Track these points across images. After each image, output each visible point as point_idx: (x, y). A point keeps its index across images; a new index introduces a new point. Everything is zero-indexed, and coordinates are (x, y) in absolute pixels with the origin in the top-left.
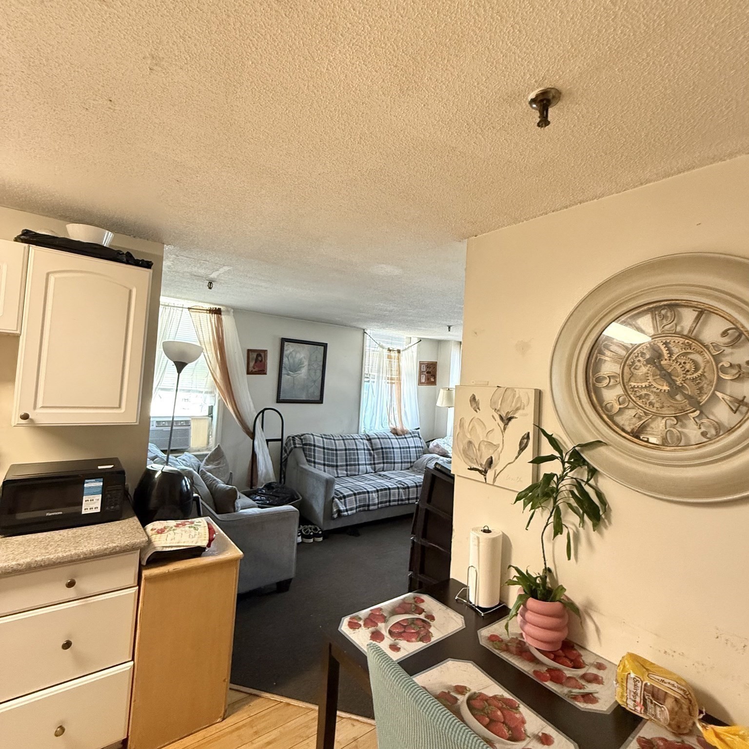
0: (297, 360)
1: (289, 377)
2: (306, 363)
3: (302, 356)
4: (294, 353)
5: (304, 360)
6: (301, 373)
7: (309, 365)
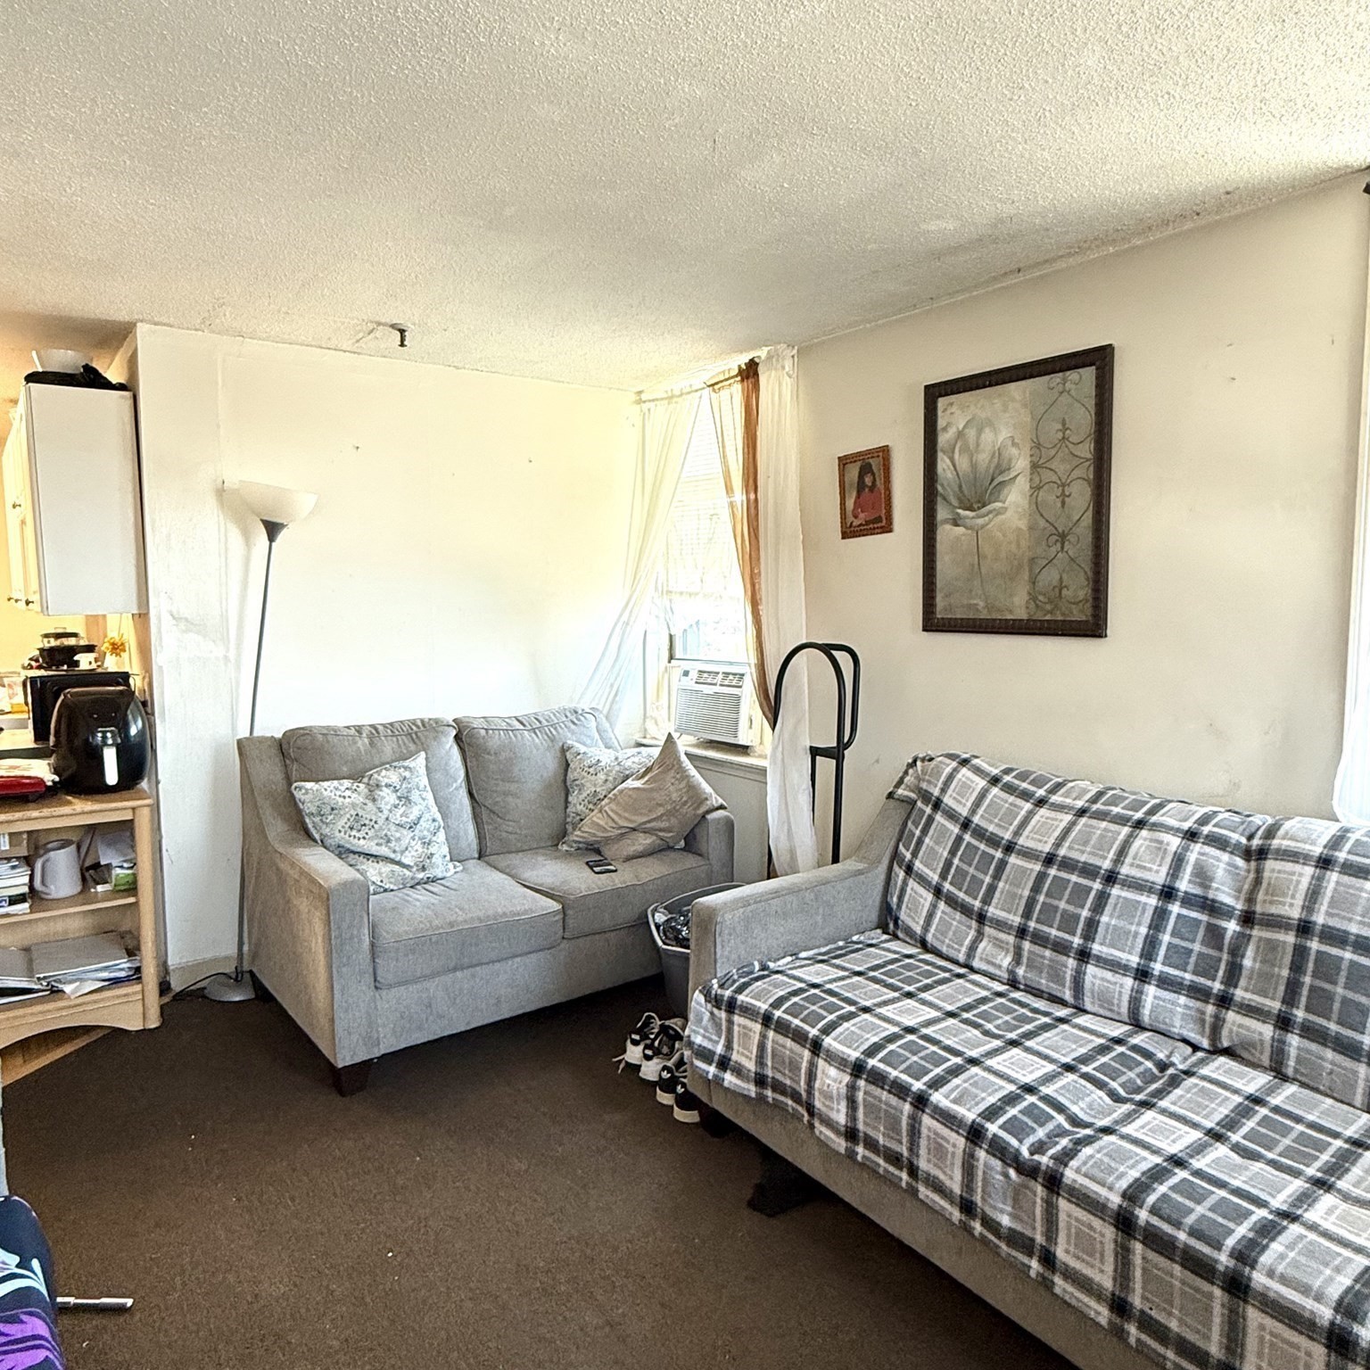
0: (983, 458)
1: (961, 530)
2: (1021, 463)
3: (1004, 434)
4: (971, 434)
5: (1014, 451)
6: (1004, 510)
7: (1035, 466)
